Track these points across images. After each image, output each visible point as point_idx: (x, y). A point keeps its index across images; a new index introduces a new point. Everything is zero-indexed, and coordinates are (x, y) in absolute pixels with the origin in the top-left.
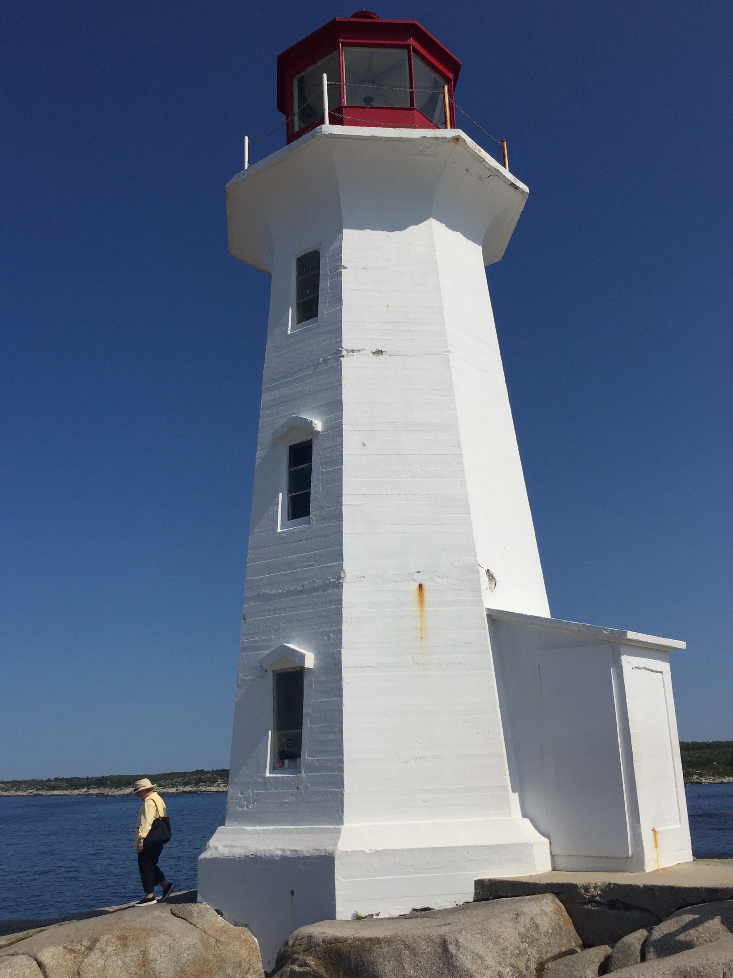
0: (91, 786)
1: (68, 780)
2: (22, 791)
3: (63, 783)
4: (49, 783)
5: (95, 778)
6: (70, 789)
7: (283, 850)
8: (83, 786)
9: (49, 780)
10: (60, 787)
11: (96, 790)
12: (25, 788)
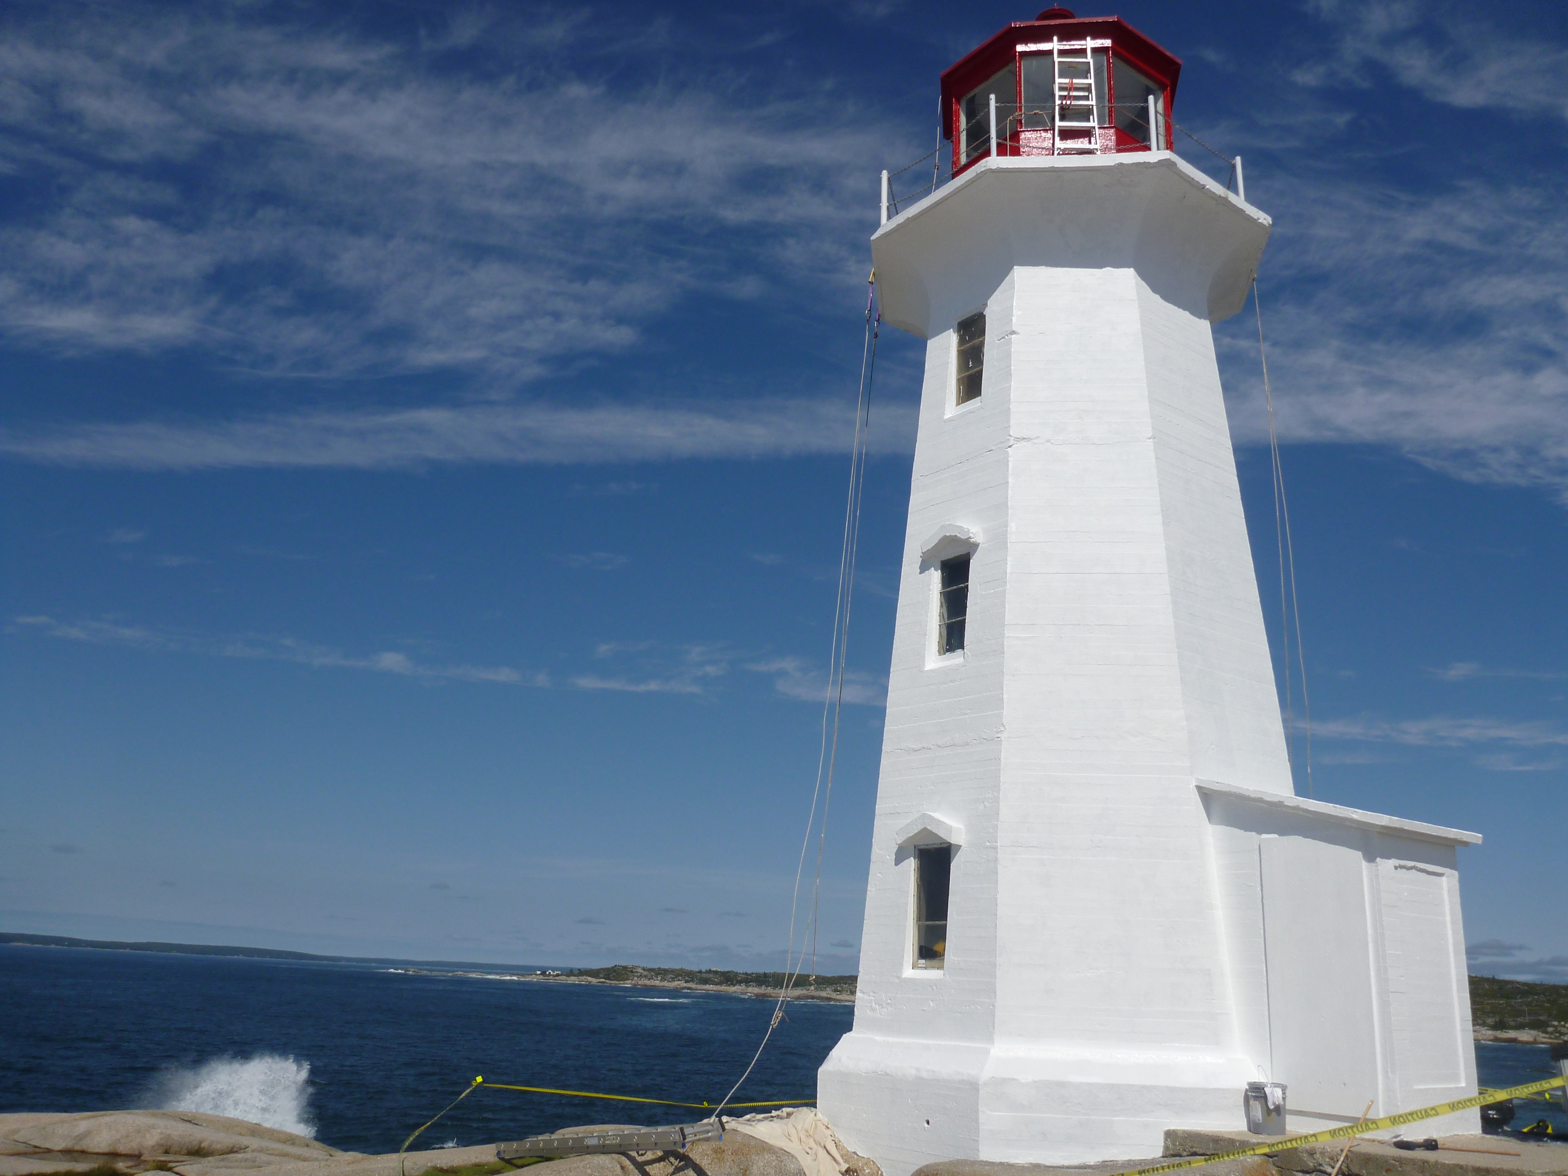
0: (750, 984)
1: (724, 974)
2: (668, 981)
3: (717, 976)
4: (700, 974)
5: (756, 974)
6: (725, 985)
7: (918, 1070)
8: (740, 983)
9: (700, 972)
10: (711, 981)
11: (756, 988)
12: (672, 978)
